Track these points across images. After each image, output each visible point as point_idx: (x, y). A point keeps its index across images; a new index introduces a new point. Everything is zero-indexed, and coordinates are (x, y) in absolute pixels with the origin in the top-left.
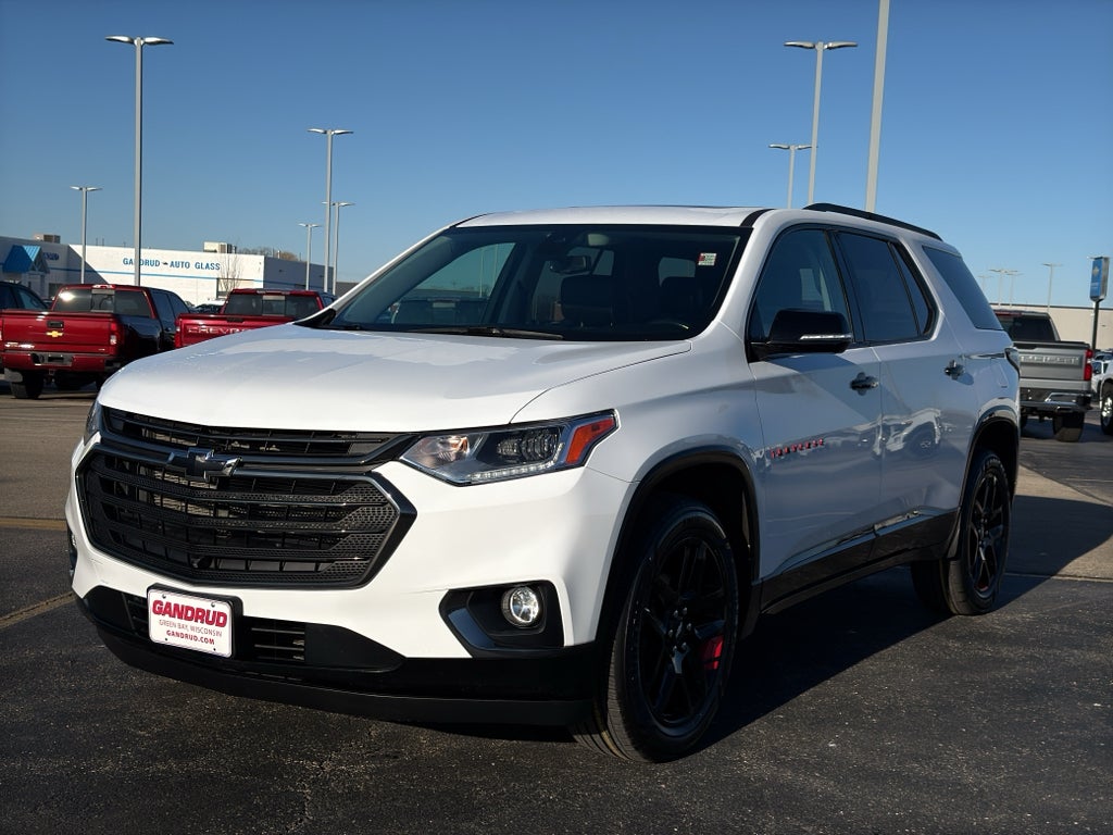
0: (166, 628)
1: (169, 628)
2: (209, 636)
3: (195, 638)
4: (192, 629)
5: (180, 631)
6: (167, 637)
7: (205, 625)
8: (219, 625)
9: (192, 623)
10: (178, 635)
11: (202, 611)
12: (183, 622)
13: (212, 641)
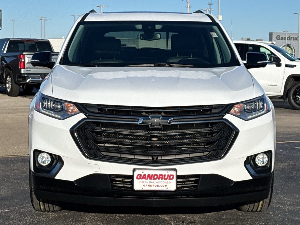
0: (143, 184)
1: (145, 184)
2: (165, 184)
3: (158, 186)
4: (157, 182)
5: (150, 184)
6: (143, 187)
7: (163, 180)
8: (170, 179)
9: (157, 180)
10: (149, 186)
11: (162, 175)
12: (152, 180)
13: (166, 186)
